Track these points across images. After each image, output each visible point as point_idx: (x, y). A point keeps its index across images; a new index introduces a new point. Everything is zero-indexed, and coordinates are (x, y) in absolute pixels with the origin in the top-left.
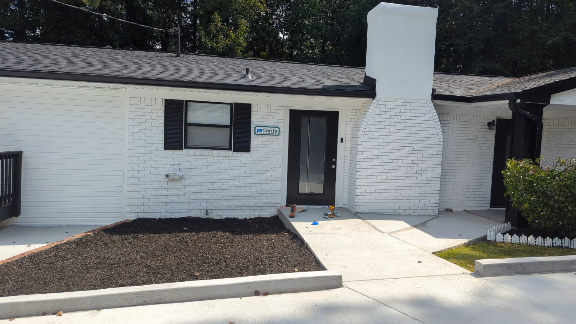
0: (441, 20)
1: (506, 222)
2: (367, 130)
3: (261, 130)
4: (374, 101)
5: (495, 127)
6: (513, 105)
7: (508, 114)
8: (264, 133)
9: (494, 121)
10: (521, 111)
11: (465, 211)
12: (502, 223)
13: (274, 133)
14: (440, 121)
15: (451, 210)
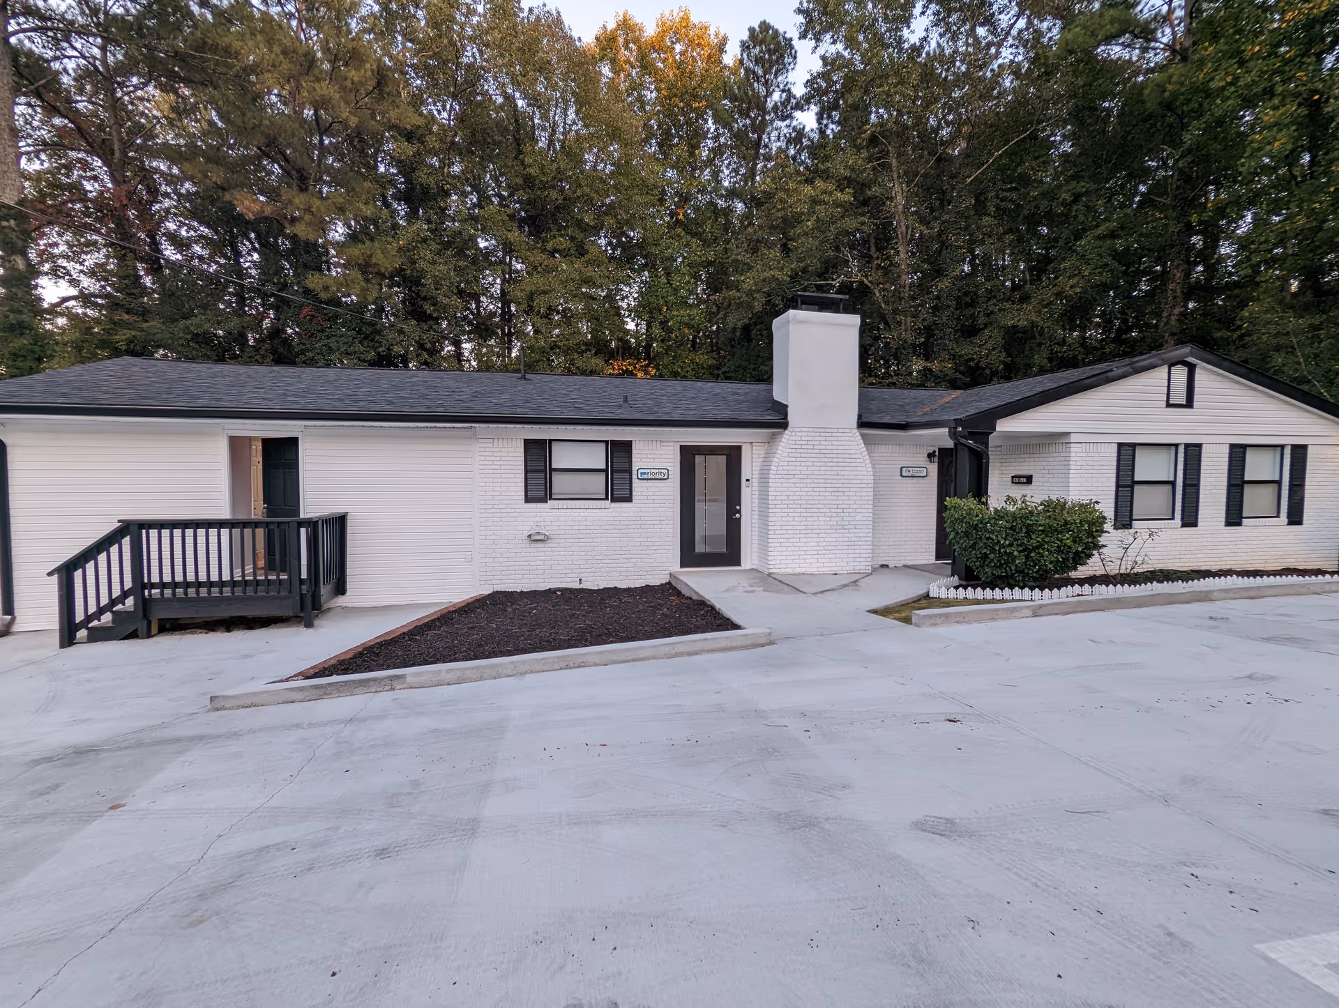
0: (864, 330)
1: (953, 575)
2: (780, 468)
3: (645, 473)
4: (787, 432)
5: (936, 459)
6: (953, 435)
7: (950, 444)
8: (650, 477)
9: (934, 452)
10: (963, 441)
11: (905, 566)
12: (948, 576)
13: (662, 477)
14: (869, 453)
15: (887, 566)
